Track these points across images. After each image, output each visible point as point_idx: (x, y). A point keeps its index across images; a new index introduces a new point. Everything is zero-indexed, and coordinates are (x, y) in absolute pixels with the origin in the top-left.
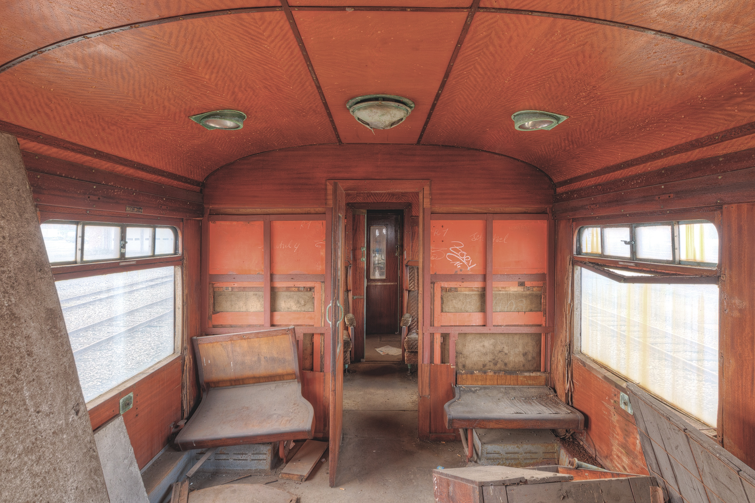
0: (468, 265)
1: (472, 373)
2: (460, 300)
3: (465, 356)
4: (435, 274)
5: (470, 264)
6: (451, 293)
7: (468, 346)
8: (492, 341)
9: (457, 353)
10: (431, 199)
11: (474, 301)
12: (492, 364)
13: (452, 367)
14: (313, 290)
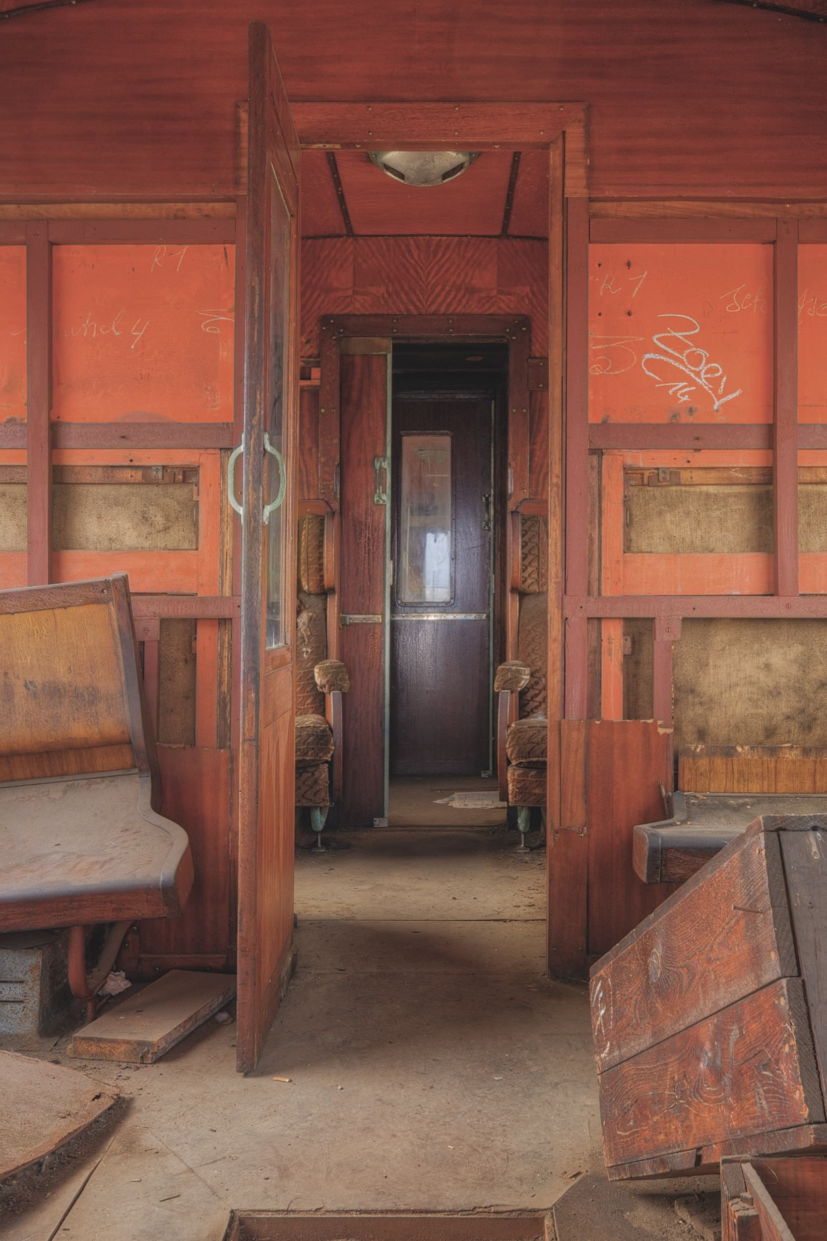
0: (716, 393)
1: (729, 752)
2: (688, 514)
3: (705, 699)
4: (605, 422)
5: (720, 392)
6: (657, 491)
7: (715, 666)
8: (796, 650)
9: (678, 689)
10: (590, 169)
11: (737, 516)
12: (794, 726)
13: (661, 731)
14: (194, 480)
